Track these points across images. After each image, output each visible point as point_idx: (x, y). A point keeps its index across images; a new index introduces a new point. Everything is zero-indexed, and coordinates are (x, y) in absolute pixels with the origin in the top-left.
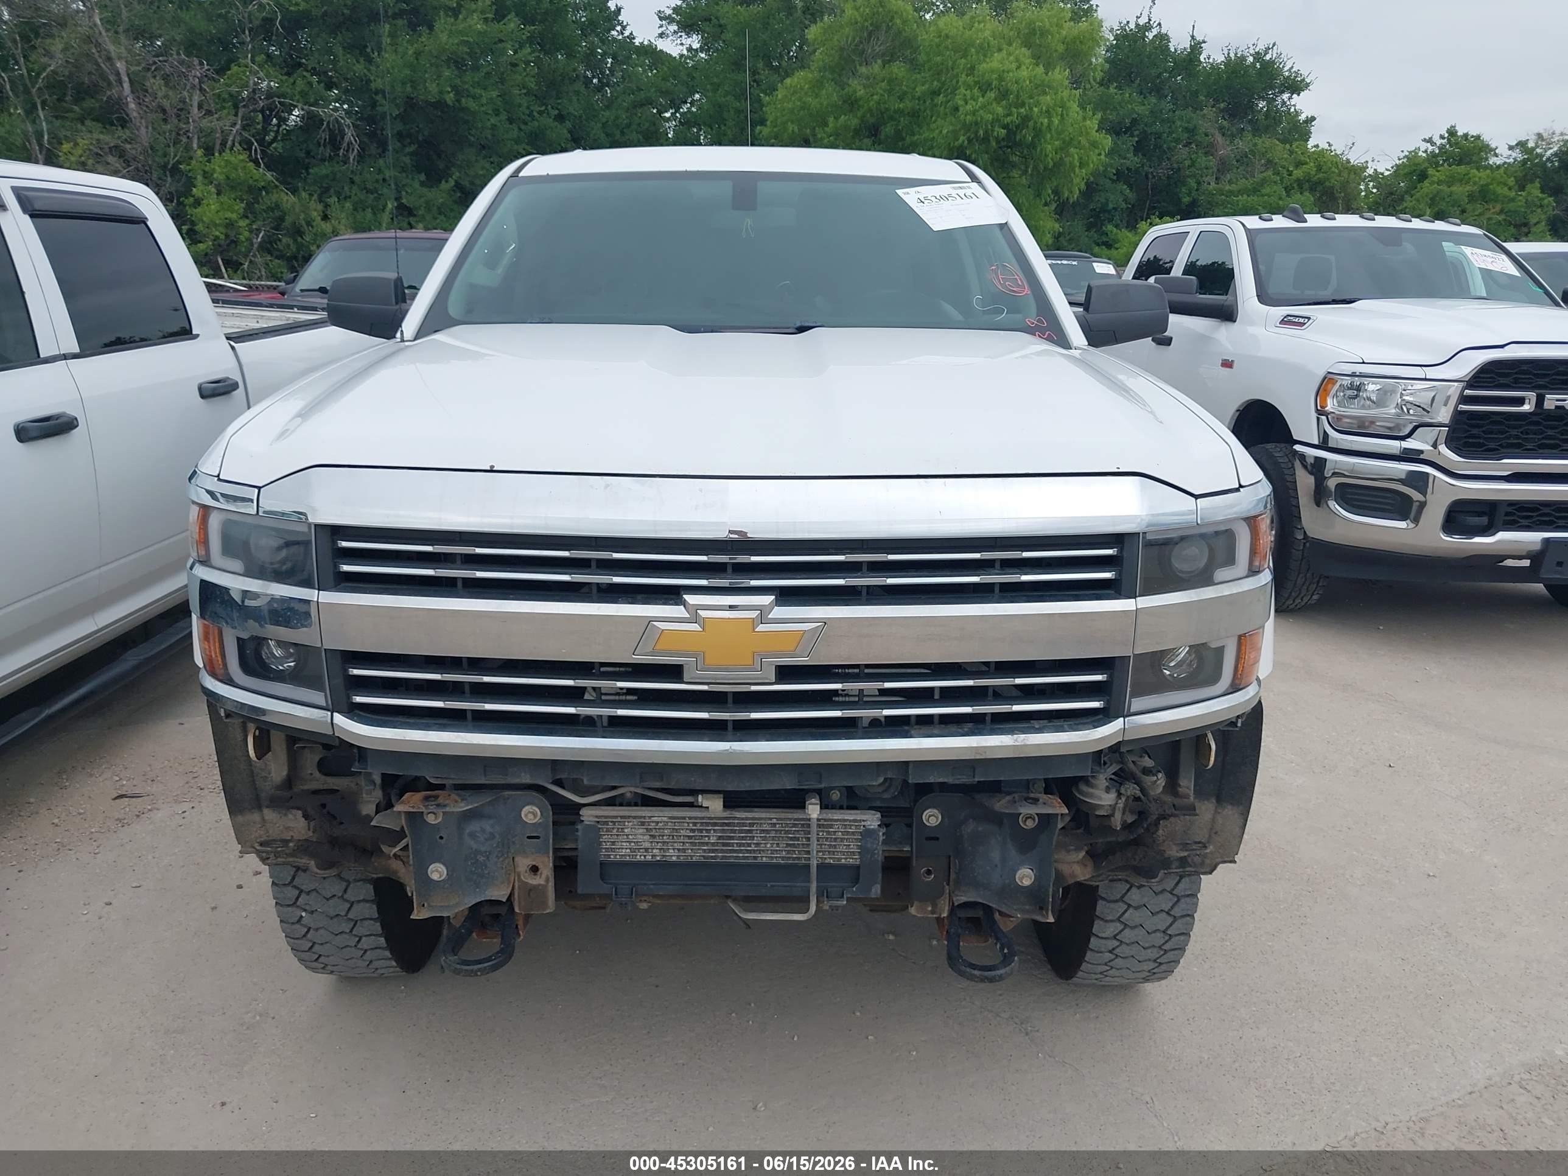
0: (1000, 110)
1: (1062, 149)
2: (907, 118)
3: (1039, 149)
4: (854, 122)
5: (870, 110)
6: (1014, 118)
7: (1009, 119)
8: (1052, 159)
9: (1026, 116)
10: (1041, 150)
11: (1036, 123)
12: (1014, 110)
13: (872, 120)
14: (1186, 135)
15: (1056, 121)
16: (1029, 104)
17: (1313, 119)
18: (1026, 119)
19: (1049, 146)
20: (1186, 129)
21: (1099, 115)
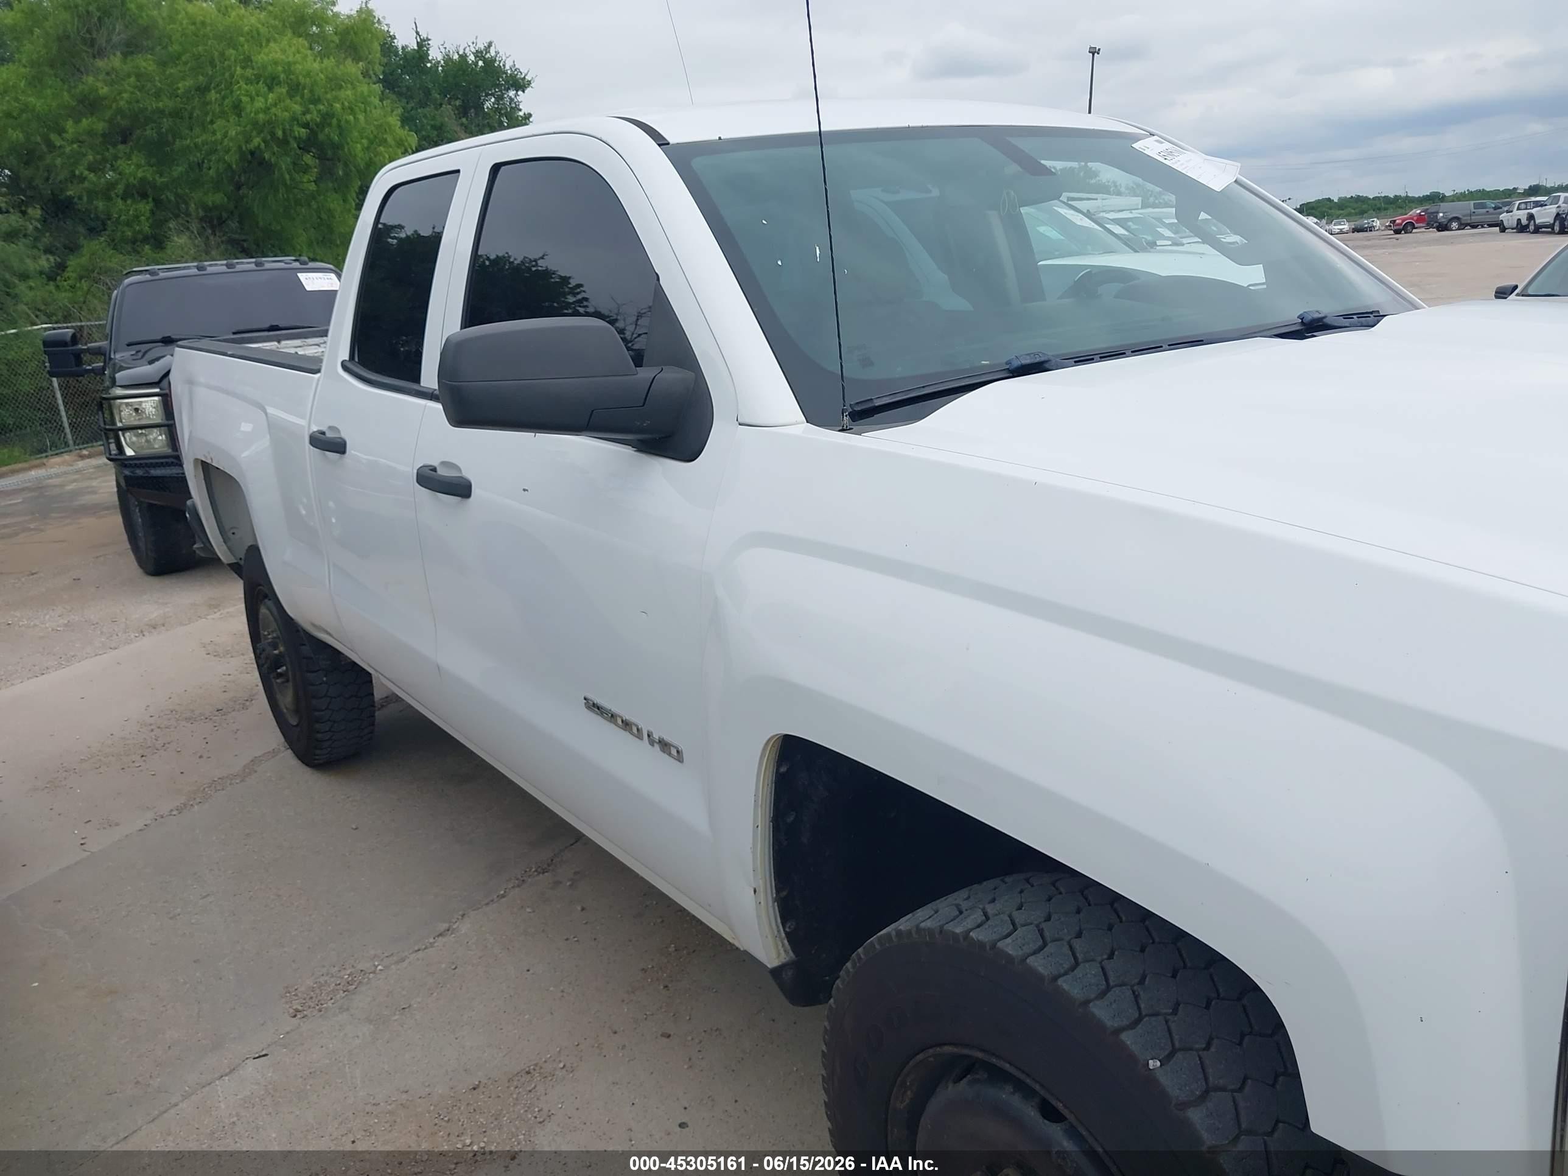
0: (297, 108)
1: (368, 148)
2: (170, 120)
3: (346, 150)
4: (100, 126)
5: (120, 111)
6: (313, 116)
7: (308, 117)
8: (362, 159)
9: (327, 114)
10: (349, 149)
11: (339, 121)
12: (311, 106)
13: (124, 123)
14: (436, 133)
15: (361, 117)
16: (328, 101)
17: (530, 115)
18: (327, 117)
19: (359, 146)
20: (434, 127)
21: (400, 111)
